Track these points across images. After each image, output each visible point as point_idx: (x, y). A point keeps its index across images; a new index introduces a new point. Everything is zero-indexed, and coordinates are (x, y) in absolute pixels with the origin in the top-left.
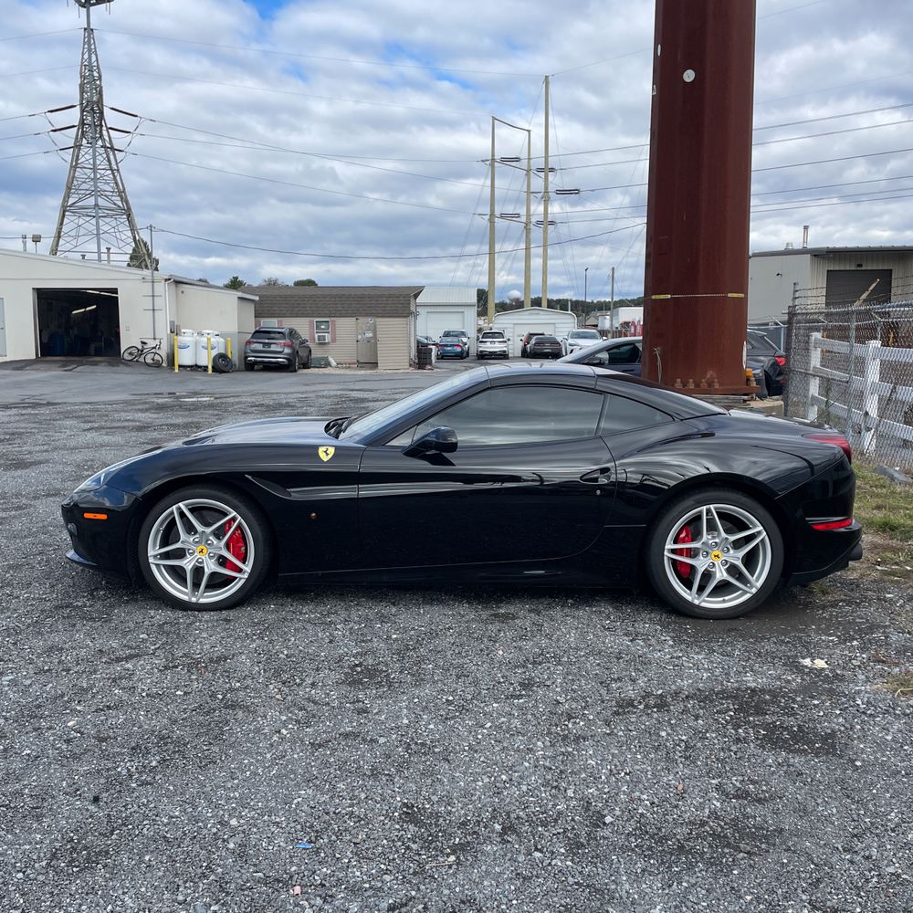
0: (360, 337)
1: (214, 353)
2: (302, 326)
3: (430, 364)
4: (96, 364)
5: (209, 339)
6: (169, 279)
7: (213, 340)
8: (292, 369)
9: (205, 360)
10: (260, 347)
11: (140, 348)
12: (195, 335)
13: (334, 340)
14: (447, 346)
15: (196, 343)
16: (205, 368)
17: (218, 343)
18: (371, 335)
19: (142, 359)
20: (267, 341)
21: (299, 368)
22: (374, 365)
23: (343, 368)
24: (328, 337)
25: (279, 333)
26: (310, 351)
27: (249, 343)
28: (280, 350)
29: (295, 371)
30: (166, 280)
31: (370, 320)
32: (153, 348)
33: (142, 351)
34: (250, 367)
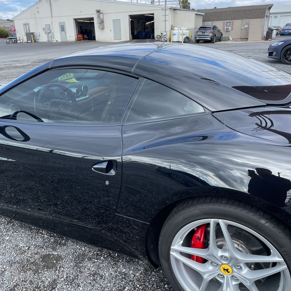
0: (243, 28)
1: (184, 36)
2: (220, 25)
3: (271, 38)
4: (146, 42)
5: (183, 31)
6: (171, 9)
7: (184, 31)
8: (212, 42)
9: (181, 39)
10: (201, 33)
11: (160, 35)
12: (179, 30)
13: (232, 29)
14: (285, 30)
15: (179, 33)
16: (181, 42)
17: (186, 32)
18: (247, 27)
19: (160, 40)
20: (204, 31)
21: (216, 41)
22: (247, 39)
23: (234, 41)
24: (230, 28)
25: (209, 27)
26: (222, 34)
27: (197, 32)
28: (209, 35)
29: (214, 43)
30: (170, 9)
31: (247, 20)
32: (165, 35)
33: (161, 37)
34: (198, 42)
